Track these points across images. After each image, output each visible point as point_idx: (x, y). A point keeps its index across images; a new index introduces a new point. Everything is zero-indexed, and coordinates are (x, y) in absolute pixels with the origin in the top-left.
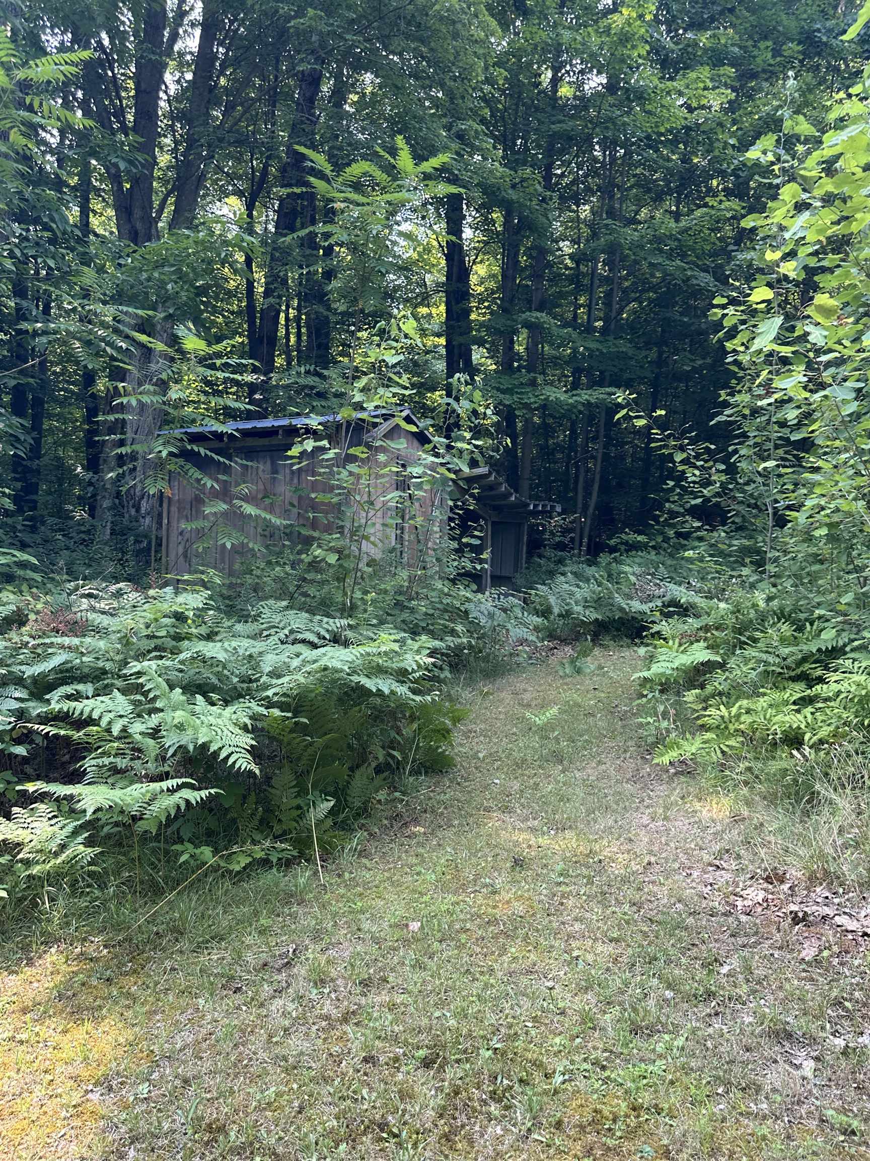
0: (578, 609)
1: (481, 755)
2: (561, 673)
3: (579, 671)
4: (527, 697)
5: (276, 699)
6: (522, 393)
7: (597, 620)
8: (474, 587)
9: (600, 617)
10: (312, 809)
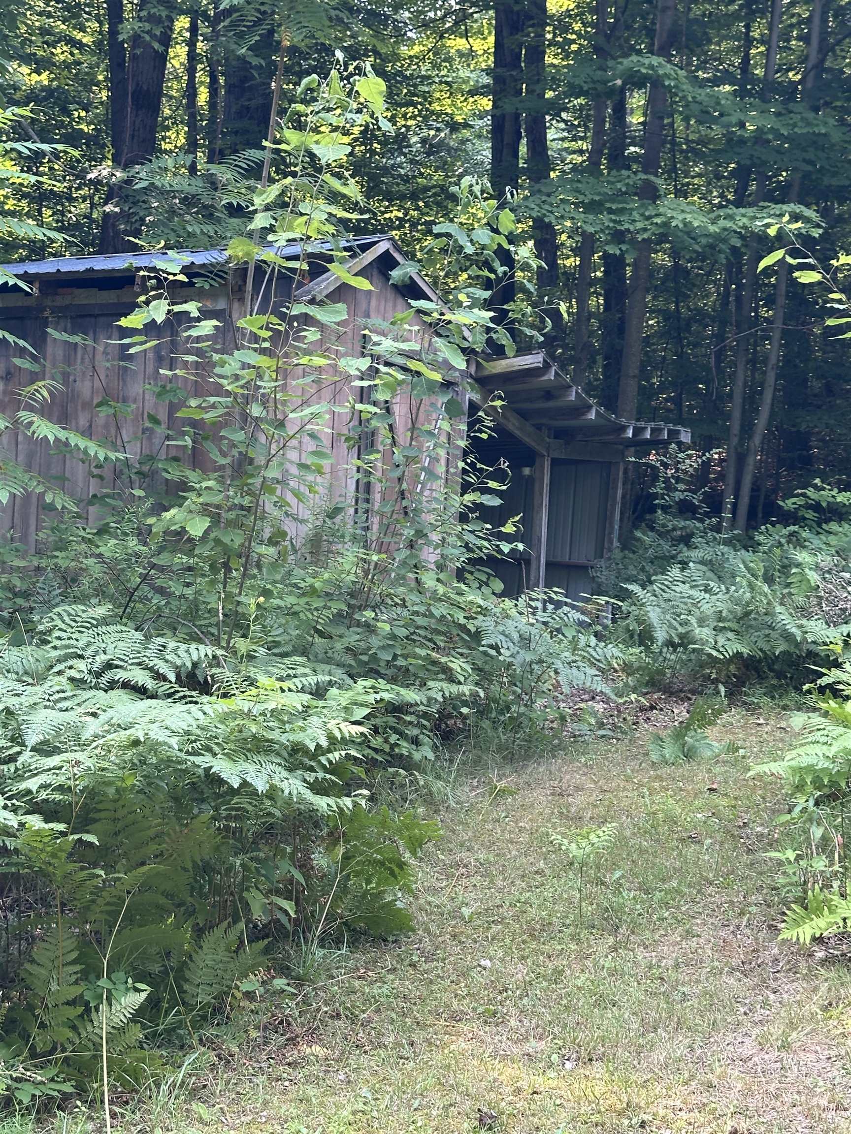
0: (704, 633)
1: (466, 911)
2: (654, 757)
3: (689, 754)
4: (578, 801)
5: (43, 795)
6: (621, 211)
7: (739, 655)
8: (498, 586)
9: (745, 651)
10: (104, 1007)
